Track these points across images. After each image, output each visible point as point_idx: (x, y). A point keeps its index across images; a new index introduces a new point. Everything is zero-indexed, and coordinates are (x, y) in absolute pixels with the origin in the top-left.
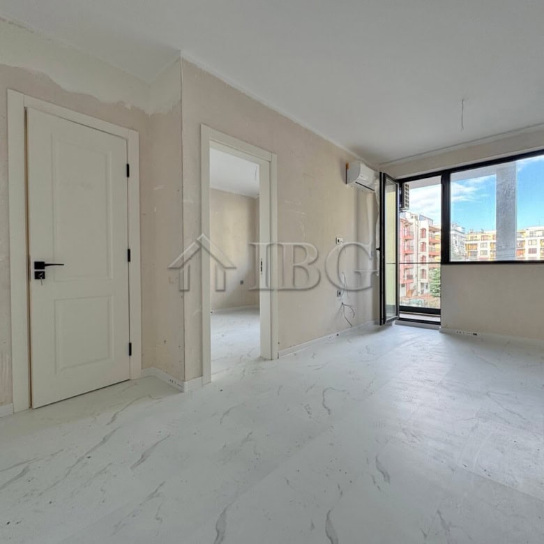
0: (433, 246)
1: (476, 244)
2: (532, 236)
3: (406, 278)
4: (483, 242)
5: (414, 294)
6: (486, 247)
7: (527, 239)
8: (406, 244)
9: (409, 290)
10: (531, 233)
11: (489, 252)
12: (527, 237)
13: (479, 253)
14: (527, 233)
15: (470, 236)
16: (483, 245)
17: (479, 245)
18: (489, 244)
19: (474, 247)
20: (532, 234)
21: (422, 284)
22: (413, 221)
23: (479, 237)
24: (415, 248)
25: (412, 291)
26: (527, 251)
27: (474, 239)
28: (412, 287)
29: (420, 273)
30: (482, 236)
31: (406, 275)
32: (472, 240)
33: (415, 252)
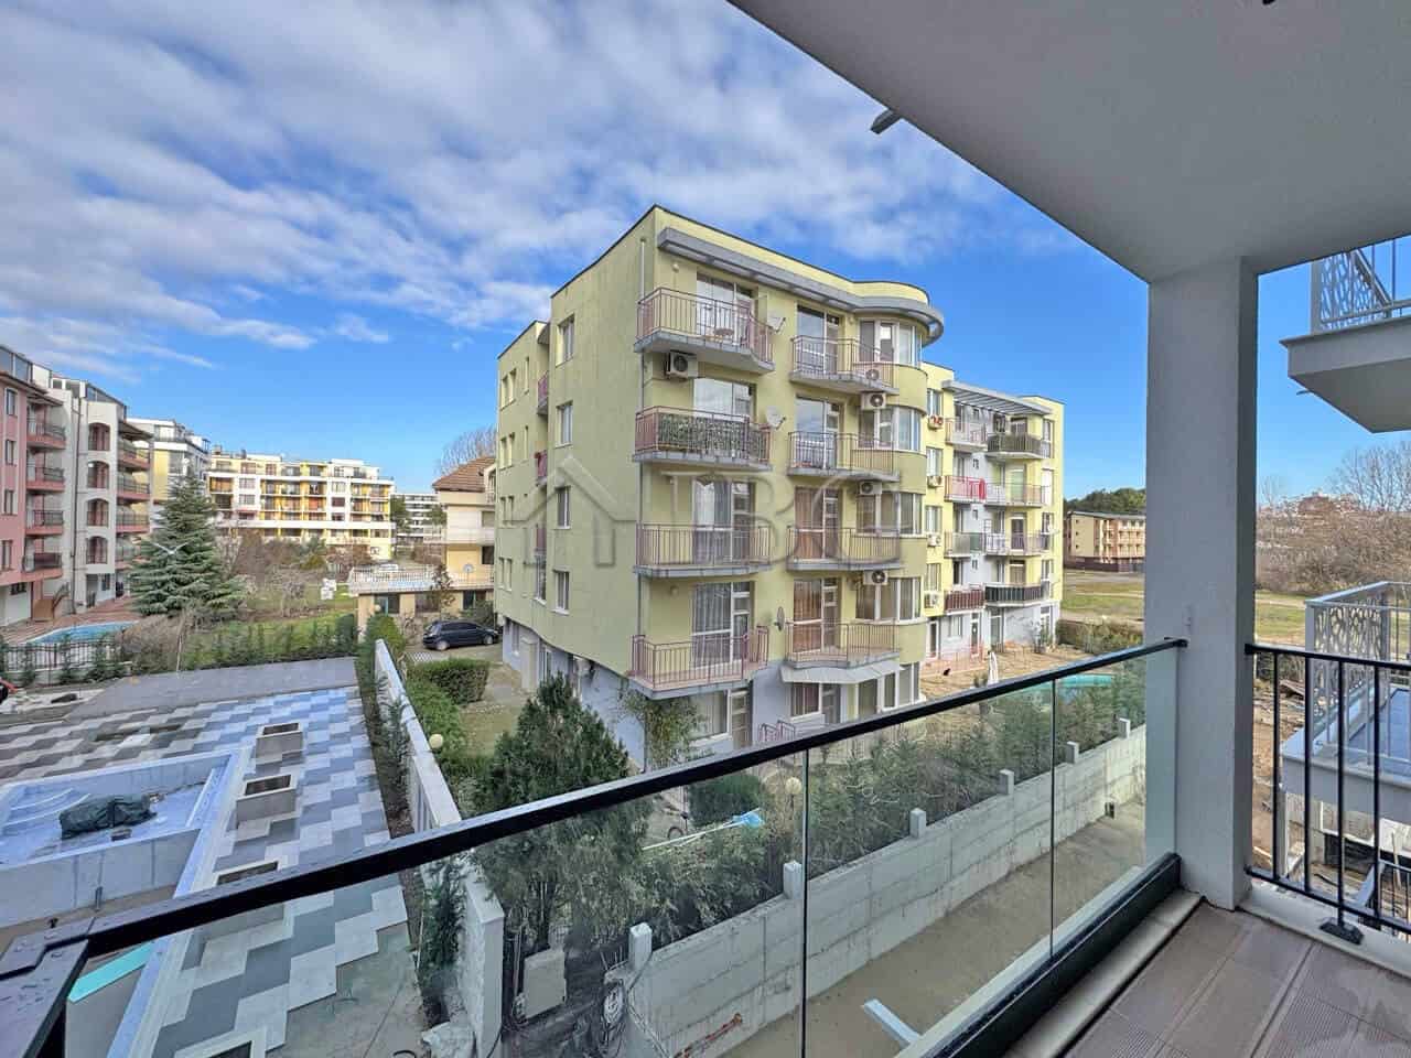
0: (127, 476)
1: (229, 480)
2: (338, 476)
3: (30, 566)
4: (244, 476)
5: (59, 611)
6: (253, 487)
7: (329, 480)
8: (33, 460)
9: (42, 599)
10: (337, 470)
11: (257, 499)
12: (330, 476)
13: (236, 499)
14: (330, 469)
15: (214, 460)
16: (245, 483)
17: (236, 483)
18: (258, 483)
19: (226, 485)
20: (338, 472)
21: (91, 579)
22: (63, 395)
23: (236, 464)
24: (69, 475)
25: (55, 603)
26: (329, 501)
27: (226, 467)
28: (52, 589)
29: (82, 547)
30: (243, 465)
31: (30, 555)
32: (222, 471)
33: (69, 487)
